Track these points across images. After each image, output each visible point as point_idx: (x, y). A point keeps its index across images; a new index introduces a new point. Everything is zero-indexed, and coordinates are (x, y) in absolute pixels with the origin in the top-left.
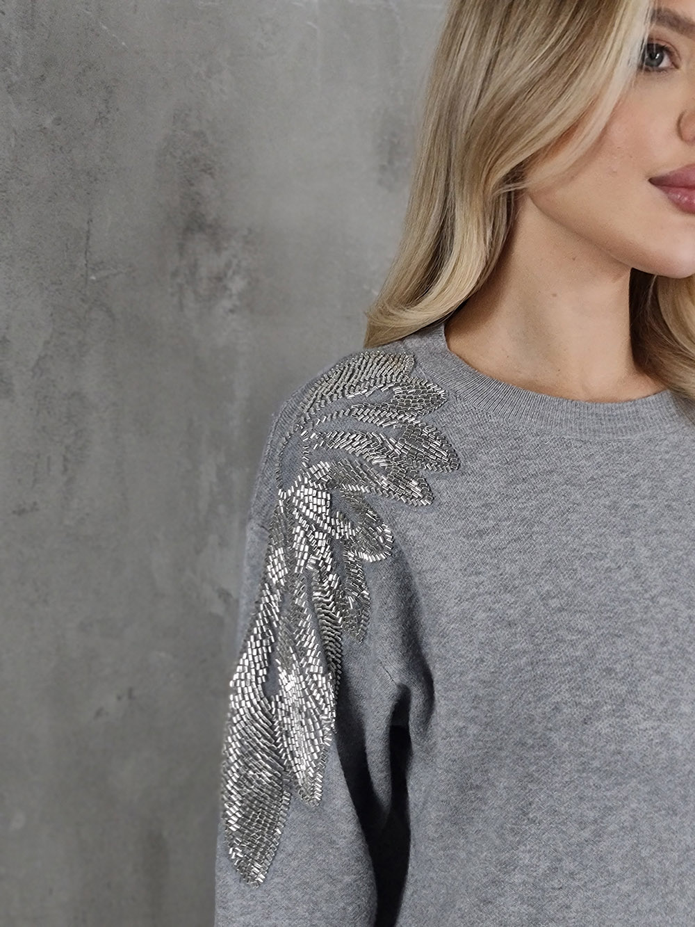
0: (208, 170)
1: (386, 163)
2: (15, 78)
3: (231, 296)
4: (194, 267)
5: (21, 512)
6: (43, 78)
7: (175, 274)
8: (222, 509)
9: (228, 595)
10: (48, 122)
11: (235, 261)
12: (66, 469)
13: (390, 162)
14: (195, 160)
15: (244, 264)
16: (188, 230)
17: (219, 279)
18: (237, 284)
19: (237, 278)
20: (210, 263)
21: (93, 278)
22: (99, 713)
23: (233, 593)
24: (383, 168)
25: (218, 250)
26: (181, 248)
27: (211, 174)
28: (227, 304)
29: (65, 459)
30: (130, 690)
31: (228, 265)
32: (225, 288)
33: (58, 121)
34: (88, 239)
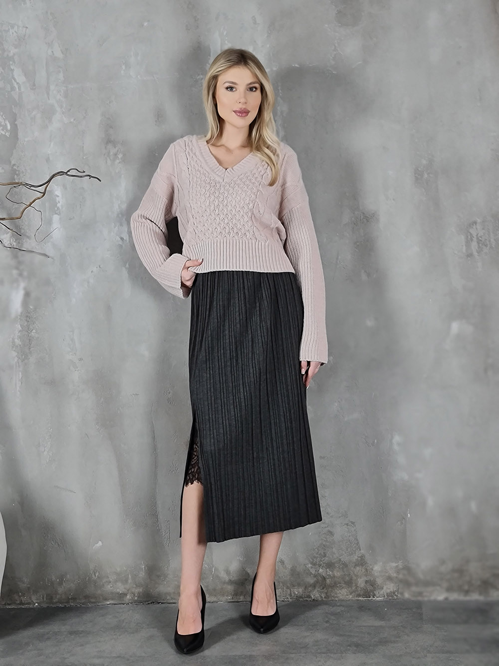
1: (157, 120)
2: (64, 110)
3: (119, 159)
4: (109, 153)
5: (70, 219)
6: (70, 109)
7: (105, 154)
10: (72, 120)
12: (80, 207)
13: (158, 119)
14: (108, 125)
15: (122, 150)
16: (107, 143)
17: (116, 155)
18: (120, 156)
20: (113, 151)
21: (84, 158)
22: (92, 272)
23: (125, 239)
24: (156, 121)
25: (115, 148)
26: (106, 147)
27: (112, 128)
28: (118, 161)
31: (118, 151)
32: (117, 157)
33: (74, 120)
34: (83, 147)
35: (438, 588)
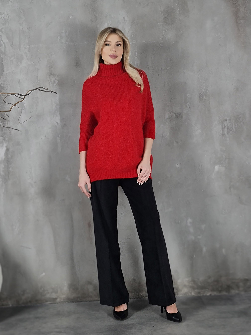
0: (52, 67)
2: (28, 58)
3: (56, 83)
4: (51, 80)
5: (31, 112)
6: (31, 57)
7: (49, 81)
8: (56, 111)
9: (58, 123)
10: (32, 63)
11: (56, 79)
12: (36, 107)
13: (76, 64)
14: (50, 66)
15: (58, 79)
16: (50, 75)
17: (54, 81)
19: (57, 81)
20: (53, 79)
22: (42, 139)
23: (59, 123)
25: (54, 77)
26: (49, 78)
29: (36, 105)
30: (45, 136)
34: (38, 76)
35: (207, 290)
